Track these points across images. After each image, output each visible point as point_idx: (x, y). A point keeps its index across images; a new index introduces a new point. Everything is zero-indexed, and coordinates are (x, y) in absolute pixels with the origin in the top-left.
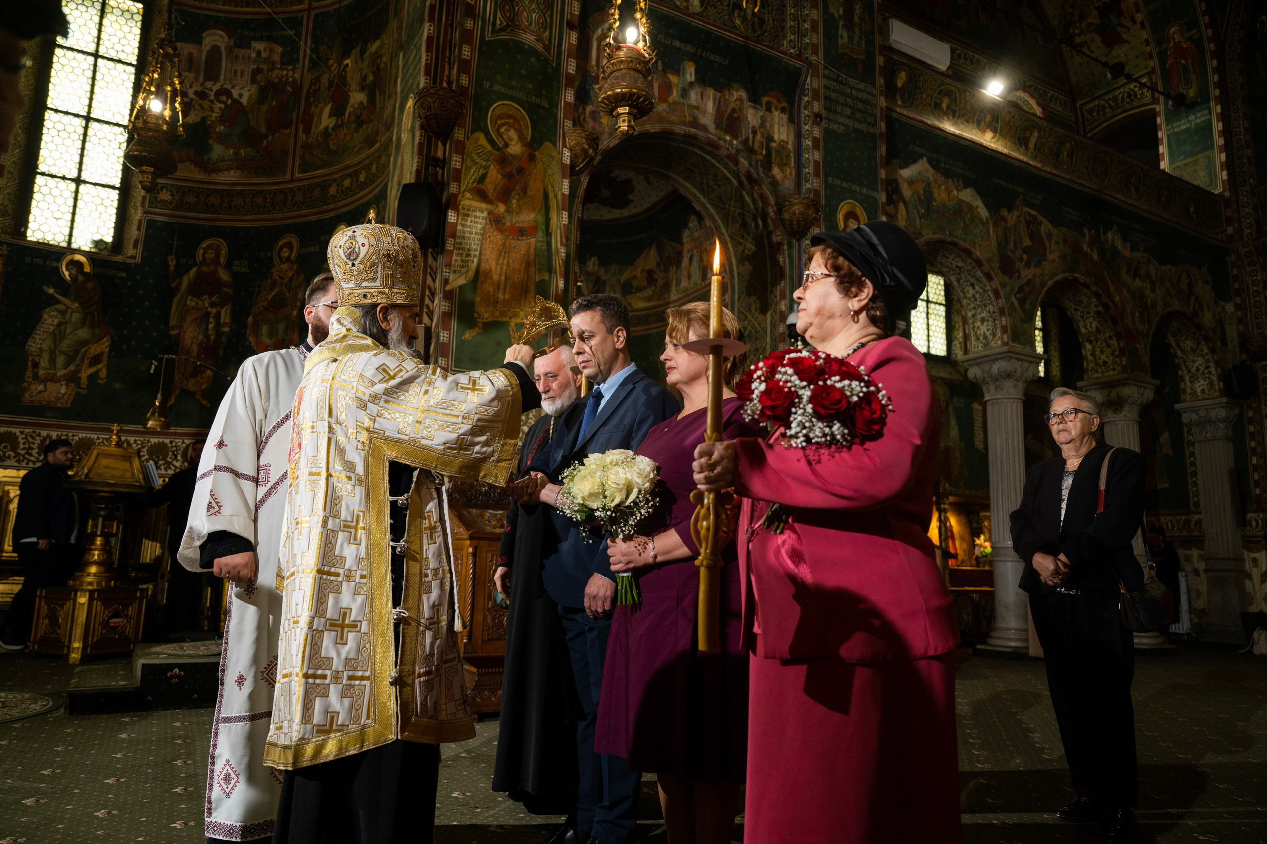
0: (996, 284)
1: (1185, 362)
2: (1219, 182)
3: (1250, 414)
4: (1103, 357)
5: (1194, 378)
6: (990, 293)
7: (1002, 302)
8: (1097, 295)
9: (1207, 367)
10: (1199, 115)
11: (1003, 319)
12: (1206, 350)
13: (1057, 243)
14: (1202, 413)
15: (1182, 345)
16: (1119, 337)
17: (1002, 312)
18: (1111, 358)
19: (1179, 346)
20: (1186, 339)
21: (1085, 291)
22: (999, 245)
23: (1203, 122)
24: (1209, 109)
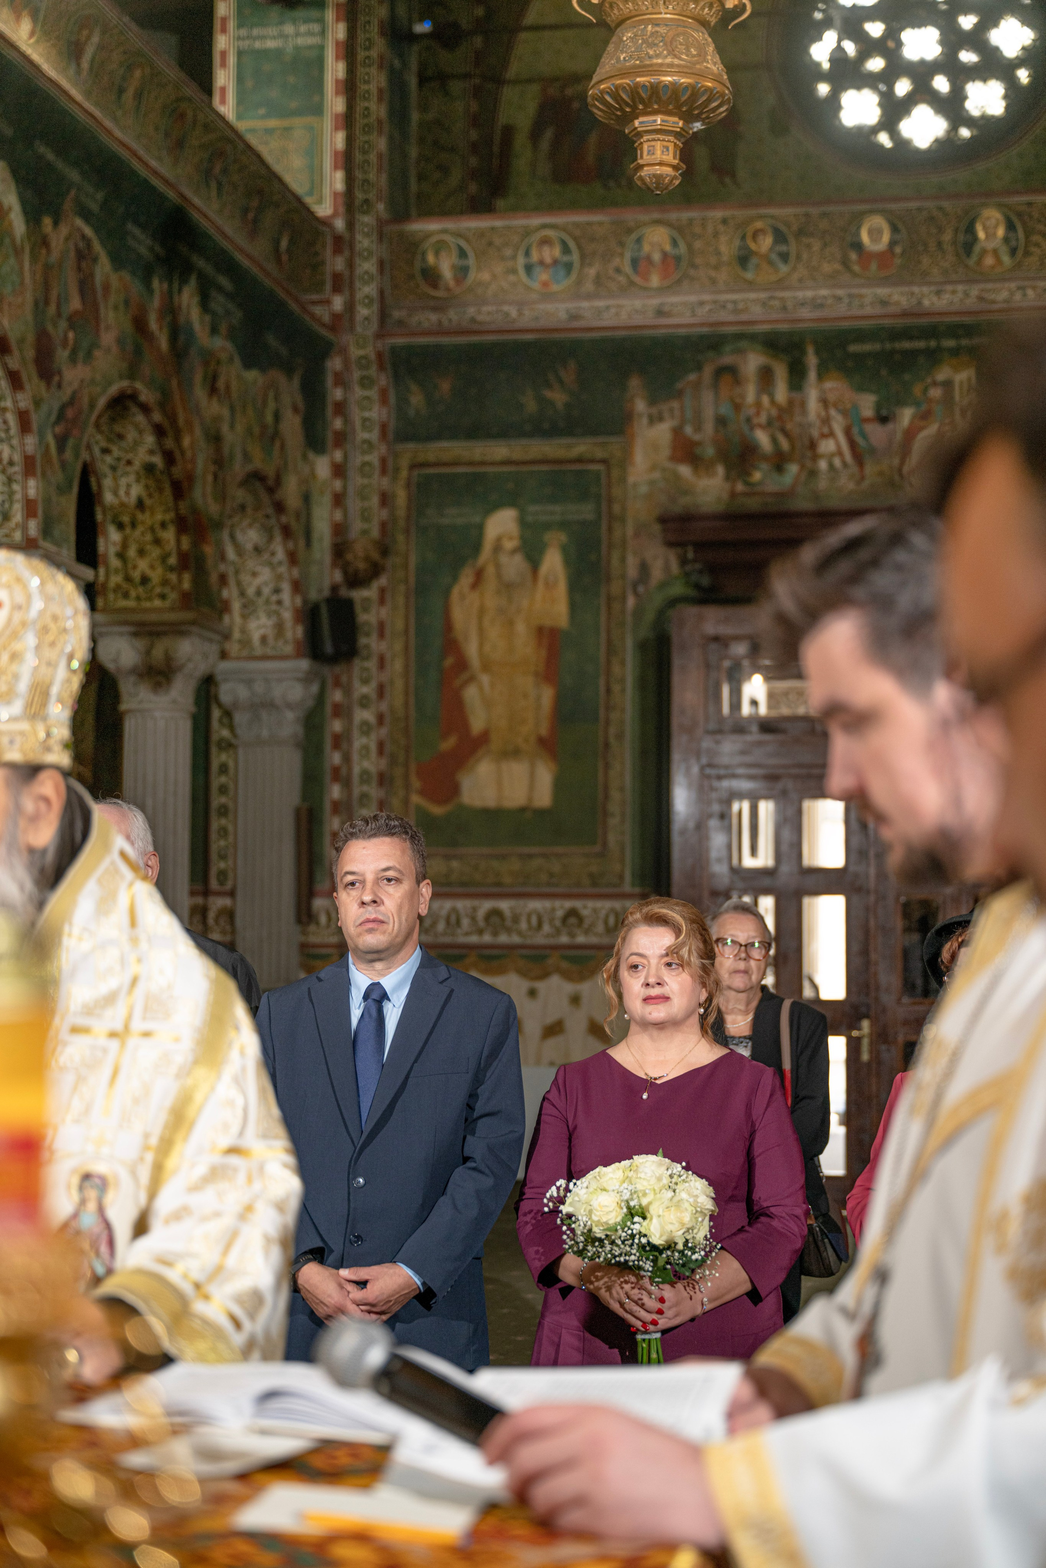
0: (24, 401)
1: (237, 572)
2: (327, 192)
3: (337, 696)
4: (143, 565)
5: (249, 608)
6: (11, 418)
7: (31, 442)
8: (159, 431)
9: (277, 591)
10: (303, 28)
11: (32, 483)
12: (281, 555)
13: (116, 308)
14: (259, 687)
15: (239, 536)
16: (182, 525)
17: (29, 466)
18: (159, 571)
19: (232, 537)
20: (250, 526)
21: (140, 418)
22: (36, 304)
23: (310, 47)
24: (321, 21)
